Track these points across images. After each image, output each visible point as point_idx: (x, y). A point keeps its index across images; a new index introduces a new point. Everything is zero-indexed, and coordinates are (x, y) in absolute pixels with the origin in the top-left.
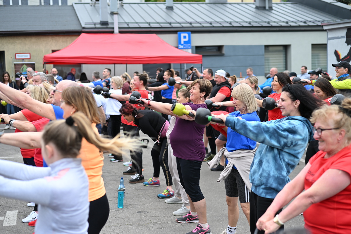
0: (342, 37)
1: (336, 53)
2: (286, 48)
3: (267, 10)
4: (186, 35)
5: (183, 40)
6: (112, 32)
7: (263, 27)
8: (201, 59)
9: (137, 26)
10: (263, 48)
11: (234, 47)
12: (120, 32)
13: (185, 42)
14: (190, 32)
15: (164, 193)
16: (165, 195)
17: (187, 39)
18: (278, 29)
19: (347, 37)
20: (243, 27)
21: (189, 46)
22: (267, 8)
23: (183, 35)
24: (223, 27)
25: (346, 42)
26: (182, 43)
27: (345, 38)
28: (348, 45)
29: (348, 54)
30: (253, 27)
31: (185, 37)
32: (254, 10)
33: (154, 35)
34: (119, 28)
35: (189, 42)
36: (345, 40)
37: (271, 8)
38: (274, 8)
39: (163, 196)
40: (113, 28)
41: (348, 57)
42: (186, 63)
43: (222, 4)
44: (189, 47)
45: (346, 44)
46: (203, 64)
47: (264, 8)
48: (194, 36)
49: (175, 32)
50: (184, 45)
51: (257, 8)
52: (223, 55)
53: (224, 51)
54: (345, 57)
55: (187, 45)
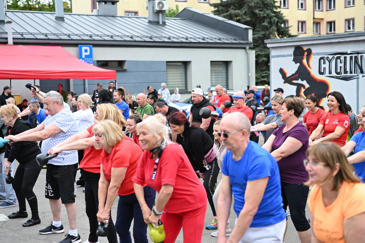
0: (289, 55)
1: (282, 71)
2: (186, 64)
3: (161, 25)
4: (88, 48)
5: (84, 54)
6: (6, 43)
7: (164, 42)
8: (115, 75)
9: (32, 37)
10: (165, 63)
11: (136, 63)
12: (15, 43)
13: (86, 56)
14: (92, 46)
15: (213, 224)
16: (215, 226)
17: (88, 53)
18: (179, 45)
19: (294, 56)
20: (145, 42)
21: (91, 60)
22: (161, 23)
23: (84, 48)
24: (125, 41)
25: (293, 60)
26: (84, 57)
27: (292, 56)
28: (296, 63)
29: (296, 72)
30: (155, 42)
31: (86, 51)
32: (147, 24)
33: (60, 48)
34: (13, 38)
35: (90, 56)
36: (292, 58)
37: (164, 23)
38: (167, 24)
39: (213, 227)
40: (7, 38)
41: (297, 75)
42: (88, 79)
43: (113, 16)
44: (91, 62)
45: (294, 62)
46: (116, 80)
47: (158, 23)
48: (96, 50)
49: (76, 45)
50: (85, 59)
51: (150, 22)
52: (125, 71)
53: (126, 67)
54: (293, 75)
55: (88, 60)
